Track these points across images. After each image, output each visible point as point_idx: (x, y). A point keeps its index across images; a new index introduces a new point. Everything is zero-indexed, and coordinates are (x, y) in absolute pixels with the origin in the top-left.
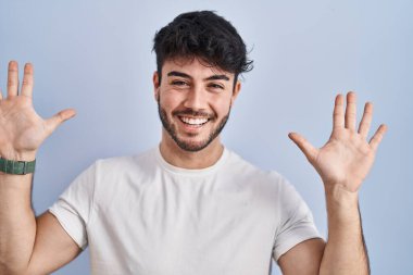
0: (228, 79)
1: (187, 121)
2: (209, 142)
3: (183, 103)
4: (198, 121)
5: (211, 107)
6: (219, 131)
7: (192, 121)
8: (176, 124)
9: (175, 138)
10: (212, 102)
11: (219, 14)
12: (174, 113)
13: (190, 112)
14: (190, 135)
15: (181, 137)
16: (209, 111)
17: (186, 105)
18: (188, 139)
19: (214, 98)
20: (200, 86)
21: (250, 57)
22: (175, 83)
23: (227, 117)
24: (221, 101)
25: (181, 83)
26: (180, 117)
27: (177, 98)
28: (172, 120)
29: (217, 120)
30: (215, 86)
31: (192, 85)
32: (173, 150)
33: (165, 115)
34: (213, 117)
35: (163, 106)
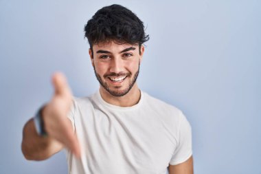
0: (134, 49)
3: (109, 69)
4: (121, 78)
5: (127, 69)
7: (116, 79)
9: (108, 91)
12: (105, 76)
13: (114, 74)
14: (117, 87)
15: (112, 89)
16: (126, 72)
18: (116, 90)
19: (128, 64)
20: (118, 57)
26: (109, 78)
27: (105, 67)
28: (104, 80)
30: (127, 55)
31: (112, 57)
33: (100, 77)
34: (129, 75)
35: (97, 72)
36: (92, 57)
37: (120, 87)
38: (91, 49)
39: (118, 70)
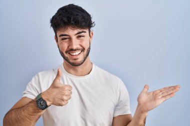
0: (85, 32)
3: (68, 47)
4: (77, 53)
5: (81, 46)
7: (74, 54)
8: (68, 56)
9: (69, 63)
12: (66, 52)
13: (72, 50)
14: (75, 59)
15: (71, 61)
16: (81, 48)
17: (70, 48)
18: (74, 61)
19: (81, 42)
20: (74, 38)
22: (63, 39)
24: (85, 44)
25: (66, 39)
26: (69, 53)
27: (65, 46)
28: (66, 55)
29: (86, 51)
30: (80, 36)
31: (70, 39)
32: (69, 67)
34: (83, 50)
35: (61, 50)
36: (57, 41)
37: (77, 59)
38: (56, 36)
39: (75, 47)
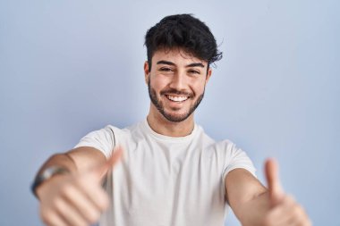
0: (203, 66)
1: (172, 98)
2: (189, 115)
3: (169, 85)
4: (180, 99)
5: (191, 88)
6: (196, 106)
7: (176, 99)
8: (163, 100)
9: (163, 112)
10: (191, 84)
11: (196, 17)
12: (162, 93)
13: (174, 91)
14: (175, 109)
15: (167, 110)
16: (189, 91)
17: (172, 86)
18: (173, 112)
19: (193, 81)
20: (182, 71)
21: (220, 49)
22: (162, 69)
23: (202, 96)
24: (198, 83)
25: (167, 70)
26: (166, 96)
27: (164, 81)
28: (160, 98)
29: (195, 98)
30: (193, 72)
31: (176, 71)
32: (160, 121)
33: (155, 93)
34: (192, 96)
35: (153, 87)
37: (179, 109)
39: (180, 86)
